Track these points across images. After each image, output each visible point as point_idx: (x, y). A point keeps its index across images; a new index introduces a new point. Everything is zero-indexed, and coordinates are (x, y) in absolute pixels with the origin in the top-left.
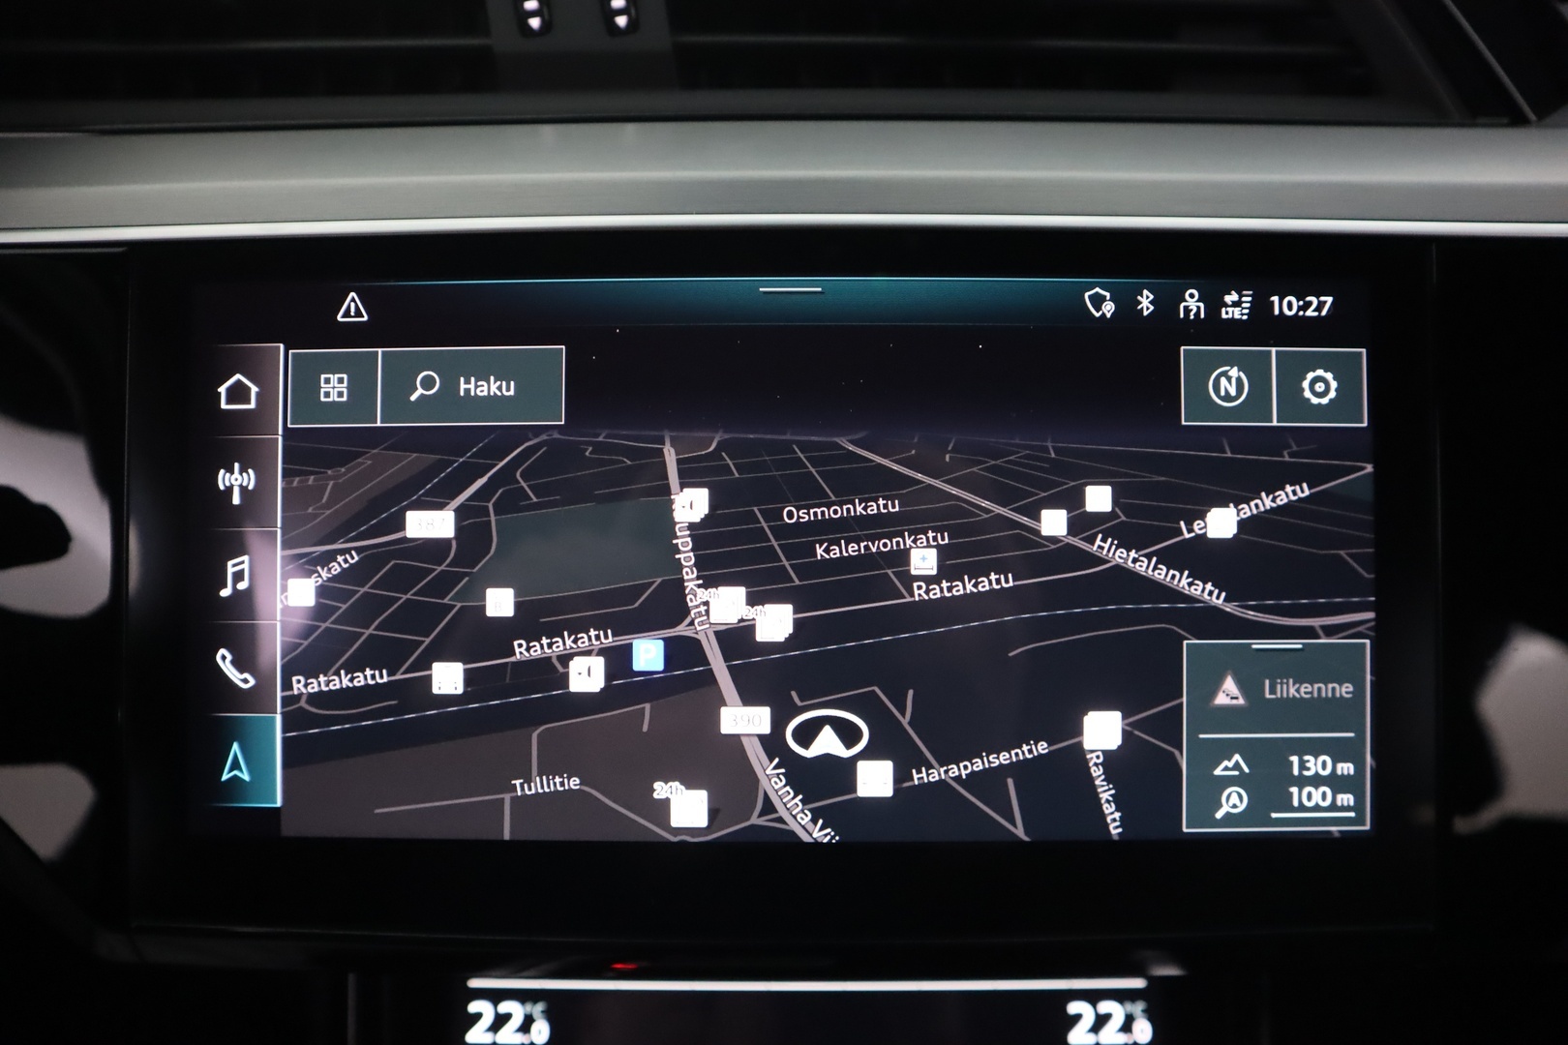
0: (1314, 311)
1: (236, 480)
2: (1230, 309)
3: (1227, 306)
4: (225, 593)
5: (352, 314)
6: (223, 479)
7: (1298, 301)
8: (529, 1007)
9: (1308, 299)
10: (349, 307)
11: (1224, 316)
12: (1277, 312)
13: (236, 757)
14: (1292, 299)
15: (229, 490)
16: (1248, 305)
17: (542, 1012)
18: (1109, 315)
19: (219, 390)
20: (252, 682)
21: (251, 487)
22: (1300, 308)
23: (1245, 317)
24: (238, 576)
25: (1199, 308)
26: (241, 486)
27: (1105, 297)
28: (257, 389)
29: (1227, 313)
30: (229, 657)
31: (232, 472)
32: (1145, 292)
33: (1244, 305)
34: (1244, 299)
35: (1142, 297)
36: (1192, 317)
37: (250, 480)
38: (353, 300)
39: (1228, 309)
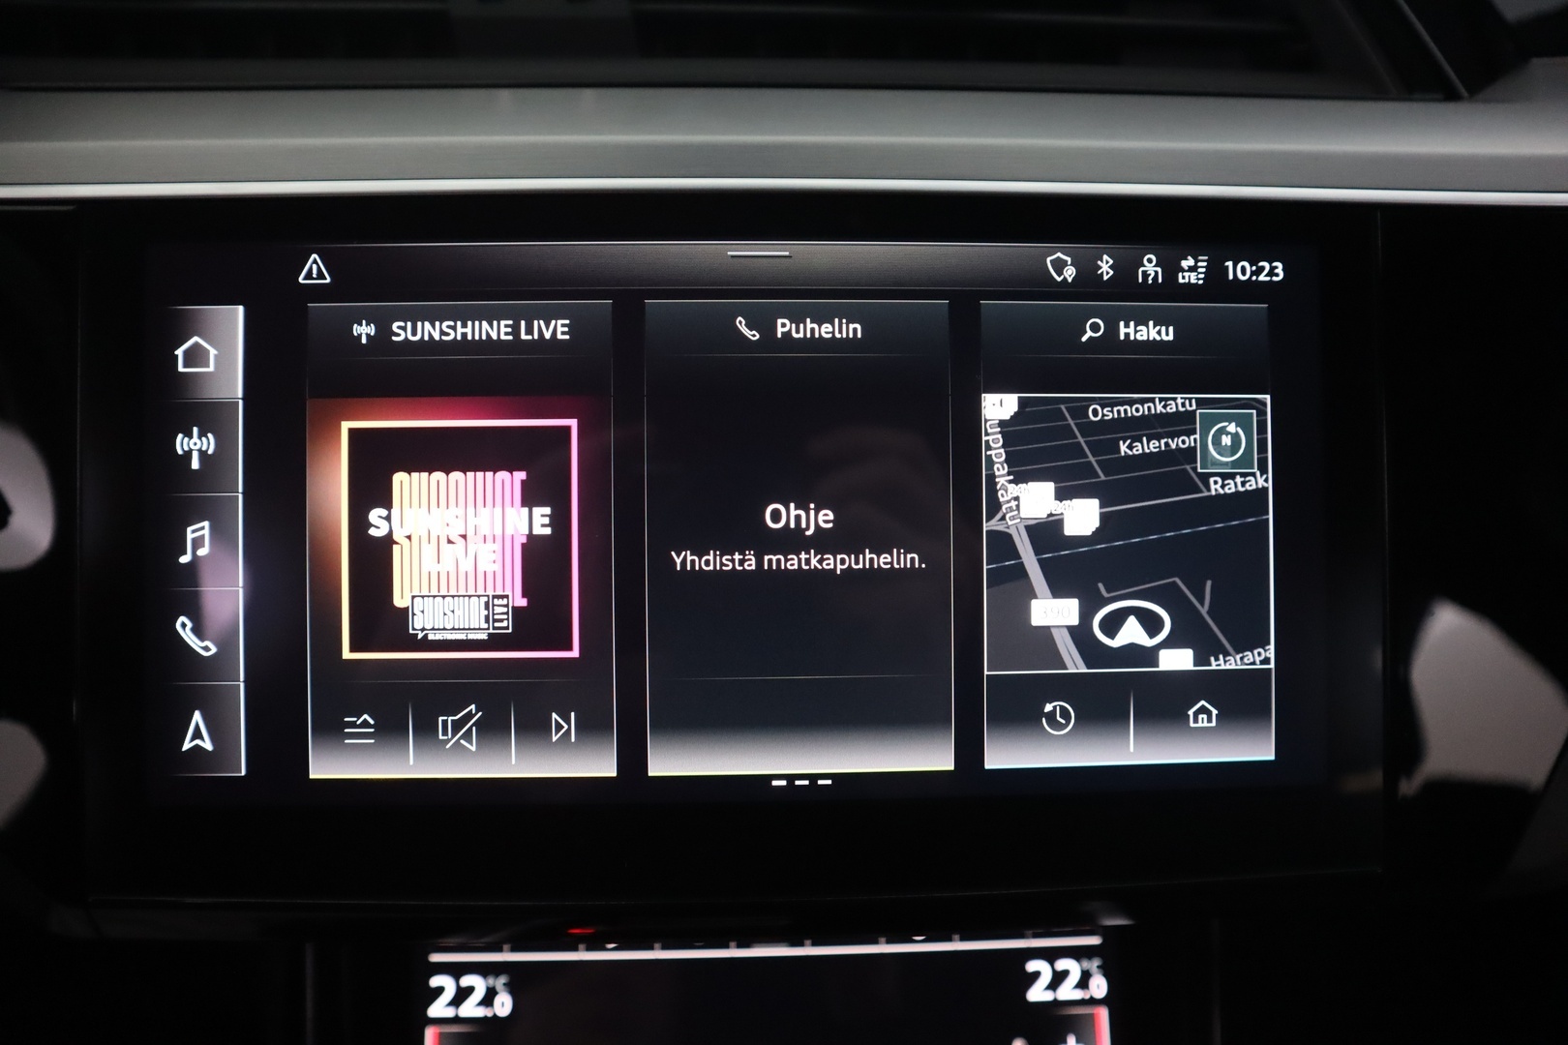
0: (1266, 276)
1: (195, 444)
2: (1186, 274)
3: (1183, 271)
4: (184, 559)
5: (314, 276)
6: (181, 444)
7: (1251, 267)
8: (491, 981)
9: (1261, 264)
10: (311, 269)
11: (1181, 281)
12: (1231, 277)
13: (197, 726)
14: (1246, 264)
15: (188, 454)
16: (1204, 270)
17: (504, 984)
18: (1070, 280)
19: (176, 353)
20: (214, 650)
21: (210, 452)
22: (1253, 273)
23: (1201, 282)
24: (198, 543)
25: (1156, 272)
26: (200, 451)
27: (1067, 261)
28: (216, 352)
29: (1184, 278)
30: (189, 625)
31: (190, 437)
32: (1105, 257)
33: (1200, 270)
34: (1200, 264)
35: (1102, 261)
36: (1150, 282)
37: (209, 444)
38: (315, 262)
39: (1185, 274)
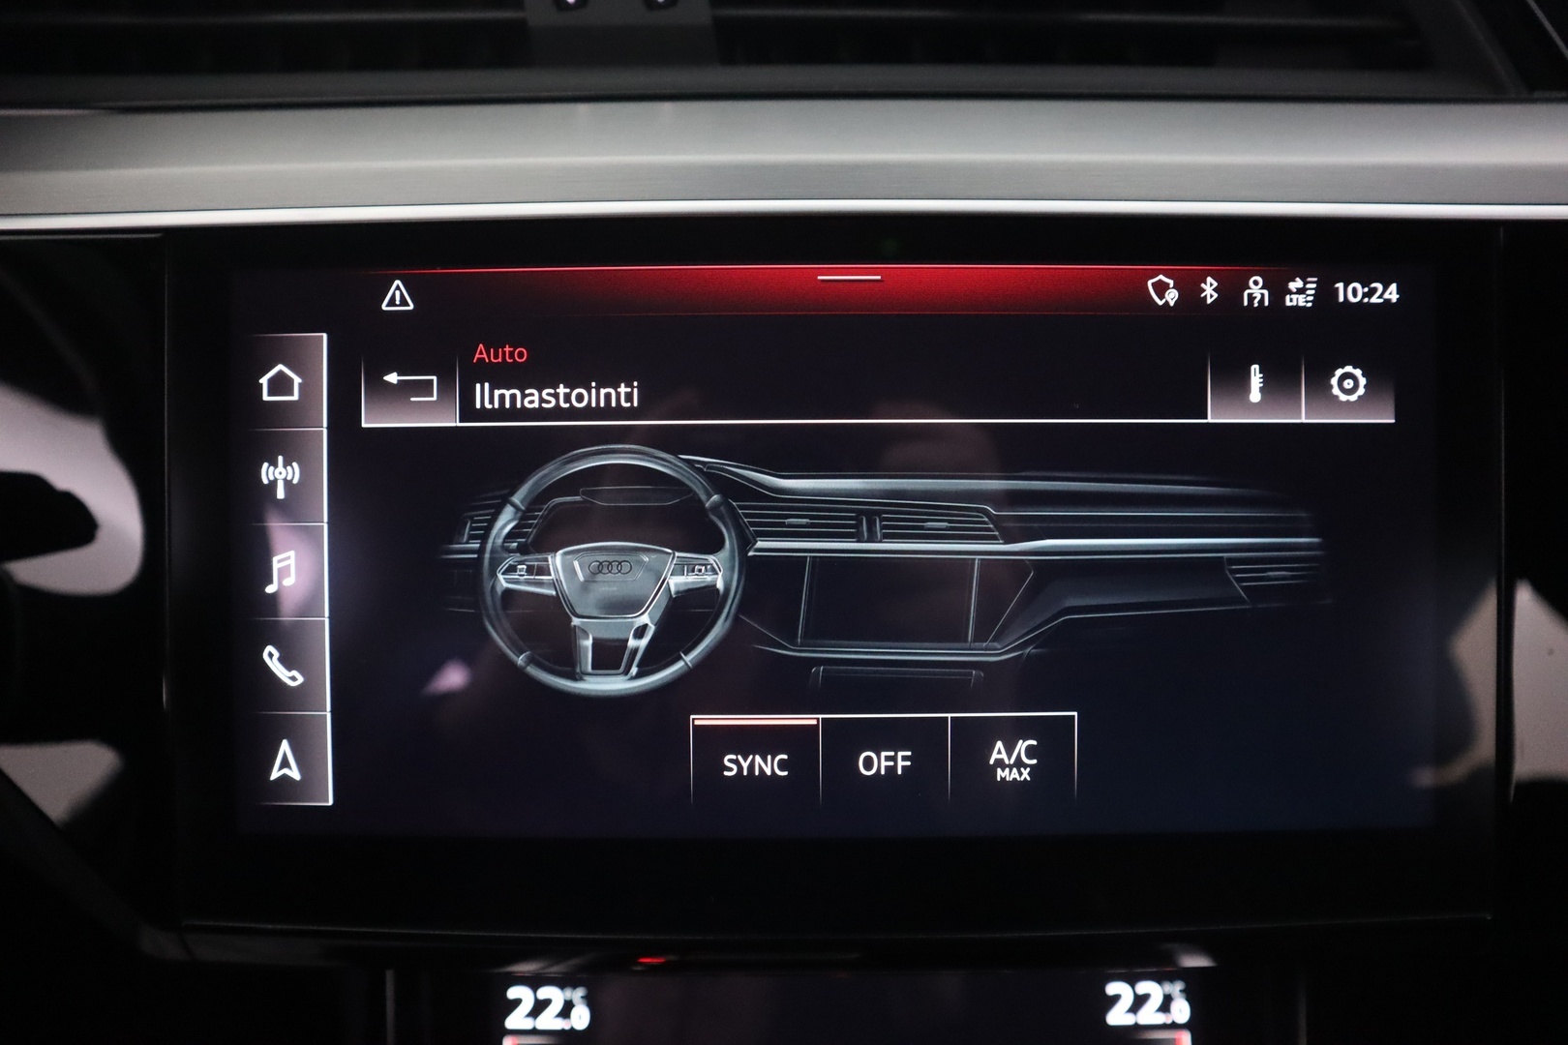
0: (1378, 297)
3: (1291, 293)
4: (270, 589)
5: (398, 302)
6: (267, 473)
7: (1363, 288)
8: (569, 994)
9: (1373, 285)
10: (394, 295)
11: (1288, 303)
12: (1341, 299)
13: (285, 755)
14: (1357, 285)
15: (273, 484)
16: (1313, 292)
17: (582, 997)
18: (1172, 304)
19: (261, 381)
20: (300, 680)
21: (295, 481)
22: (1365, 295)
23: (1310, 305)
24: (284, 573)
25: (1263, 295)
26: (285, 480)
27: (1168, 284)
28: (300, 380)
29: (1291, 300)
30: (276, 654)
31: (276, 466)
32: (1209, 279)
33: (1309, 292)
34: (1308, 286)
35: (1206, 284)
36: (1256, 305)
38: (398, 288)
39: (1293, 296)
